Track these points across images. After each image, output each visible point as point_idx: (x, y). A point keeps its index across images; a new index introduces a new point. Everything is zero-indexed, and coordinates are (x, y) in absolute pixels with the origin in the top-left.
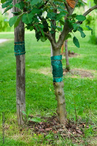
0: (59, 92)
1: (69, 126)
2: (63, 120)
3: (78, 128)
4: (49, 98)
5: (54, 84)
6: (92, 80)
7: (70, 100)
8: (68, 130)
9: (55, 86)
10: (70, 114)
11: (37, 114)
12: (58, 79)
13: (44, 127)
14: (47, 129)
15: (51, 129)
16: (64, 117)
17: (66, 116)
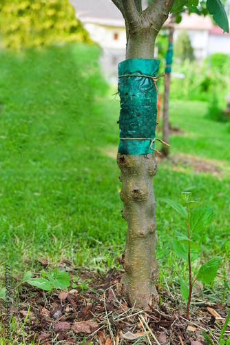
0: (135, 191)
1: (163, 318)
2: (142, 292)
3: (193, 329)
4: (111, 211)
5: (122, 160)
6: (220, 179)
7: (166, 222)
8: (158, 335)
9: (126, 167)
10: (167, 265)
11: (63, 257)
12: (137, 143)
13: (71, 312)
14: (80, 326)
15: (95, 325)
16: (147, 283)
17: (153, 279)
